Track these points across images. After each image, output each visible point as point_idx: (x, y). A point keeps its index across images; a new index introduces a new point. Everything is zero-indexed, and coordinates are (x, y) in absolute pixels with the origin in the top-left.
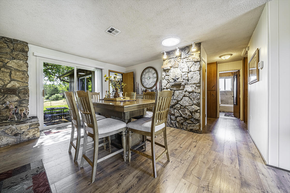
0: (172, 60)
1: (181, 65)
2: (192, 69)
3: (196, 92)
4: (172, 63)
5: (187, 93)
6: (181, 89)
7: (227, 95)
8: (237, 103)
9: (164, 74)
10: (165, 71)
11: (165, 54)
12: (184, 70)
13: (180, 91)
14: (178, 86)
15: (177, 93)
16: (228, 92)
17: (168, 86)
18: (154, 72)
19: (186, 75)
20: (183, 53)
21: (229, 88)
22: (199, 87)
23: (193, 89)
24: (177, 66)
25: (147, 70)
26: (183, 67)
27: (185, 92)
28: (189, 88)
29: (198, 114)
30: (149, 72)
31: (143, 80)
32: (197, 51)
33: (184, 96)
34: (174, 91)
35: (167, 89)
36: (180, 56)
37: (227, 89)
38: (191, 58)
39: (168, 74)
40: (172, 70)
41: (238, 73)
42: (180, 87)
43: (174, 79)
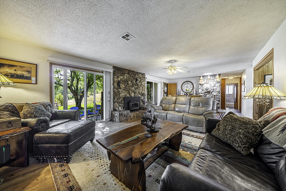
0: (205, 80)
1: (210, 83)
2: (216, 85)
3: (218, 96)
4: (205, 81)
5: (213, 96)
6: (210, 94)
7: (230, 96)
8: (236, 101)
9: (200, 86)
10: (200, 84)
11: (201, 77)
12: (212, 85)
13: (210, 95)
14: (209, 92)
15: (208, 95)
16: (230, 94)
17: (202, 92)
18: (191, 84)
19: (213, 88)
20: (211, 77)
21: (231, 92)
22: (220, 93)
23: (217, 94)
24: (208, 83)
25: (186, 83)
26: (211, 84)
27: (212, 95)
28: (214, 94)
29: (219, 105)
30: (187, 84)
31: (183, 88)
32: (219, 78)
33: (212, 97)
34: (206, 95)
35: (202, 93)
36: (210, 79)
37: (229, 93)
38: (215, 80)
39: (202, 86)
40: (205, 85)
41: (237, 85)
42: (210, 93)
43: (206, 89)
